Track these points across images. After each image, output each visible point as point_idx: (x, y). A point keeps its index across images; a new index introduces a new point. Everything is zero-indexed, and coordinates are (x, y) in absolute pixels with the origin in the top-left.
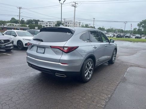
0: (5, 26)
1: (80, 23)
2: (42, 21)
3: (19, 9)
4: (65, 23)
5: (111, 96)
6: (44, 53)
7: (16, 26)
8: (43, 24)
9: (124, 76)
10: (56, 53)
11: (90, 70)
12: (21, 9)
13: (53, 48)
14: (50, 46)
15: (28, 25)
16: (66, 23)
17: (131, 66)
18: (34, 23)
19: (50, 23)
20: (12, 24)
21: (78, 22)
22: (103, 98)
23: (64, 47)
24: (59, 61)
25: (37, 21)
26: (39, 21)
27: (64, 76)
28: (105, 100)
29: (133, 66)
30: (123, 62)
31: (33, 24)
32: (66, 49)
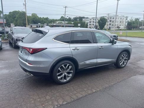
0: (54, 24)
1: (127, 17)
2: (87, 18)
3: (65, 8)
4: (109, 19)
7: (63, 23)
8: (87, 21)
10: (26, 53)
11: (68, 73)
12: (66, 8)
15: (73, 23)
16: (111, 18)
18: (79, 20)
19: (94, 19)
20: (61, 22)
21: (125, 16)
23: (30, 48)
24: (26, 61)
25: (81, 18)
26: (84, 18)
31: (77, 21)
32: (31, 50)
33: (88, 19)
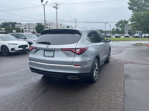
2: (20, 24)
4: (46, 25)
5: (124, 92)
6: (53, 57)
8: (21, 27)
9: (125, 73)
10: (68, 55)
11: (96, 70)
13: (64, 50)
14: (61, 49)
15: (3, 29)
17: (126, 63)
18: (11, 26)
22: (118, 95)
23: (76, 49)
24: (72, 63)
25: (14, 24)
26: (16, 23)
27: (77, 78)
28: (121, 97)
29: (127, 63)
30: (116, 60)
32: (78, 50)
33: (22, 25)
